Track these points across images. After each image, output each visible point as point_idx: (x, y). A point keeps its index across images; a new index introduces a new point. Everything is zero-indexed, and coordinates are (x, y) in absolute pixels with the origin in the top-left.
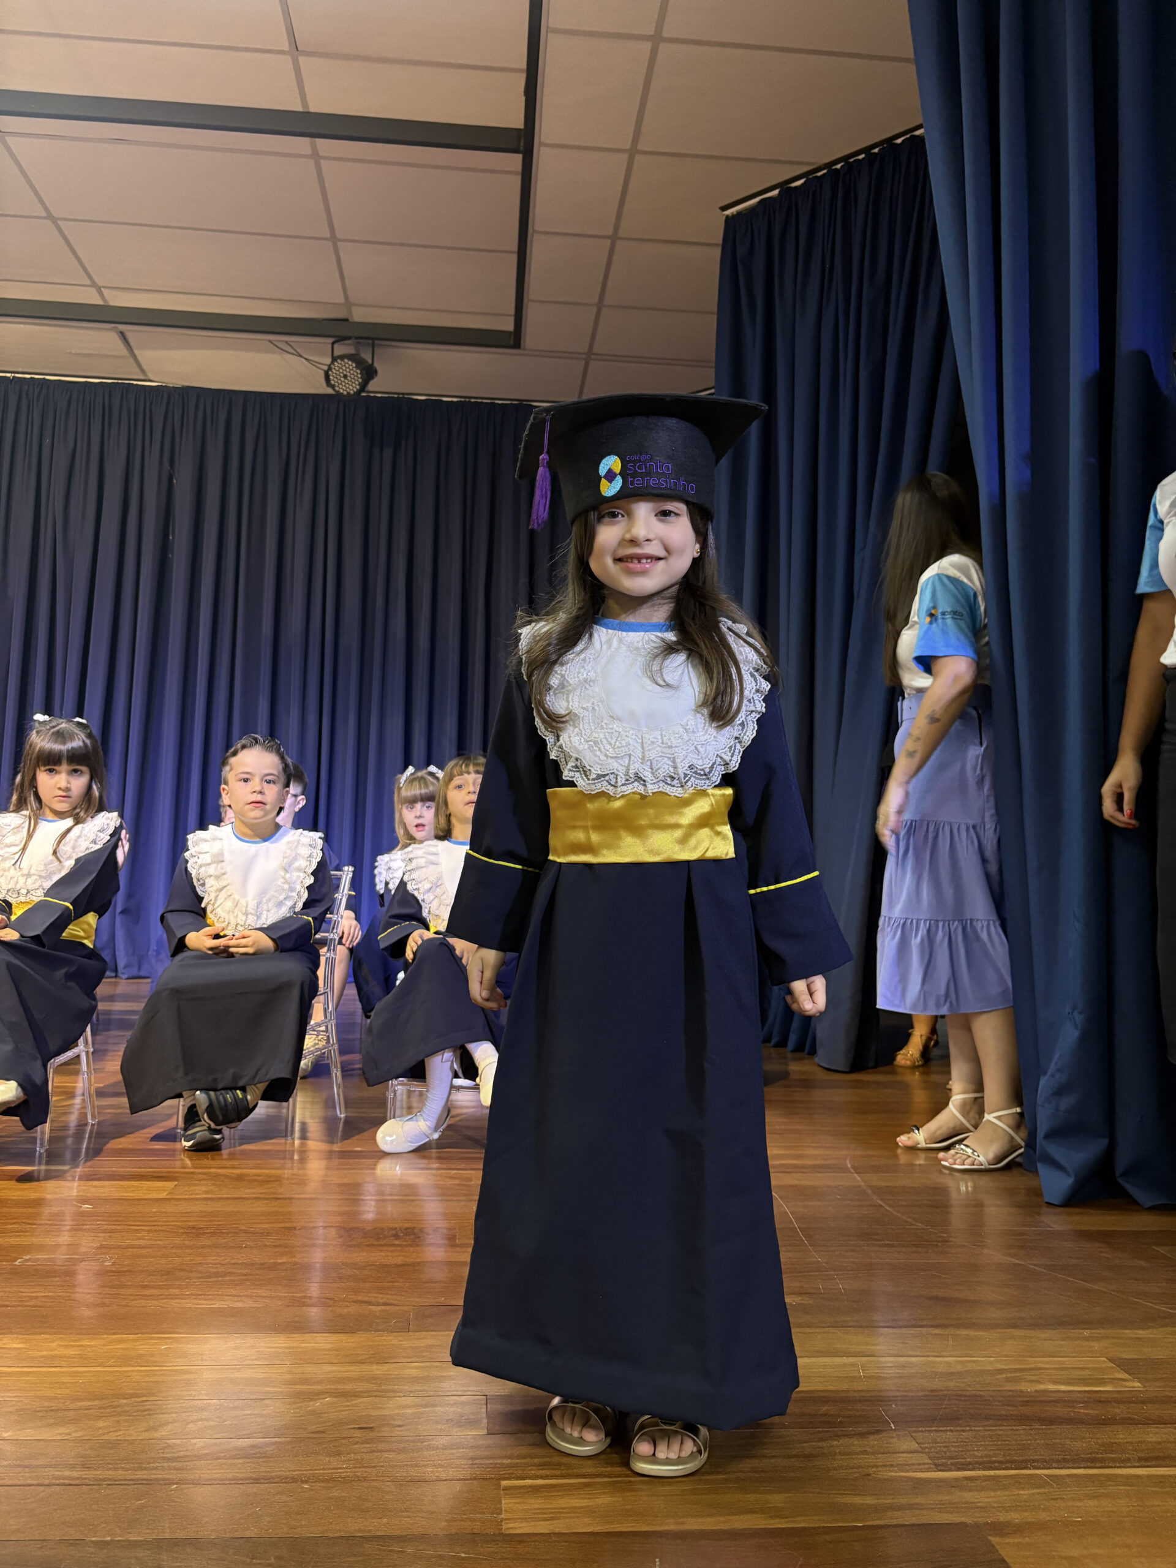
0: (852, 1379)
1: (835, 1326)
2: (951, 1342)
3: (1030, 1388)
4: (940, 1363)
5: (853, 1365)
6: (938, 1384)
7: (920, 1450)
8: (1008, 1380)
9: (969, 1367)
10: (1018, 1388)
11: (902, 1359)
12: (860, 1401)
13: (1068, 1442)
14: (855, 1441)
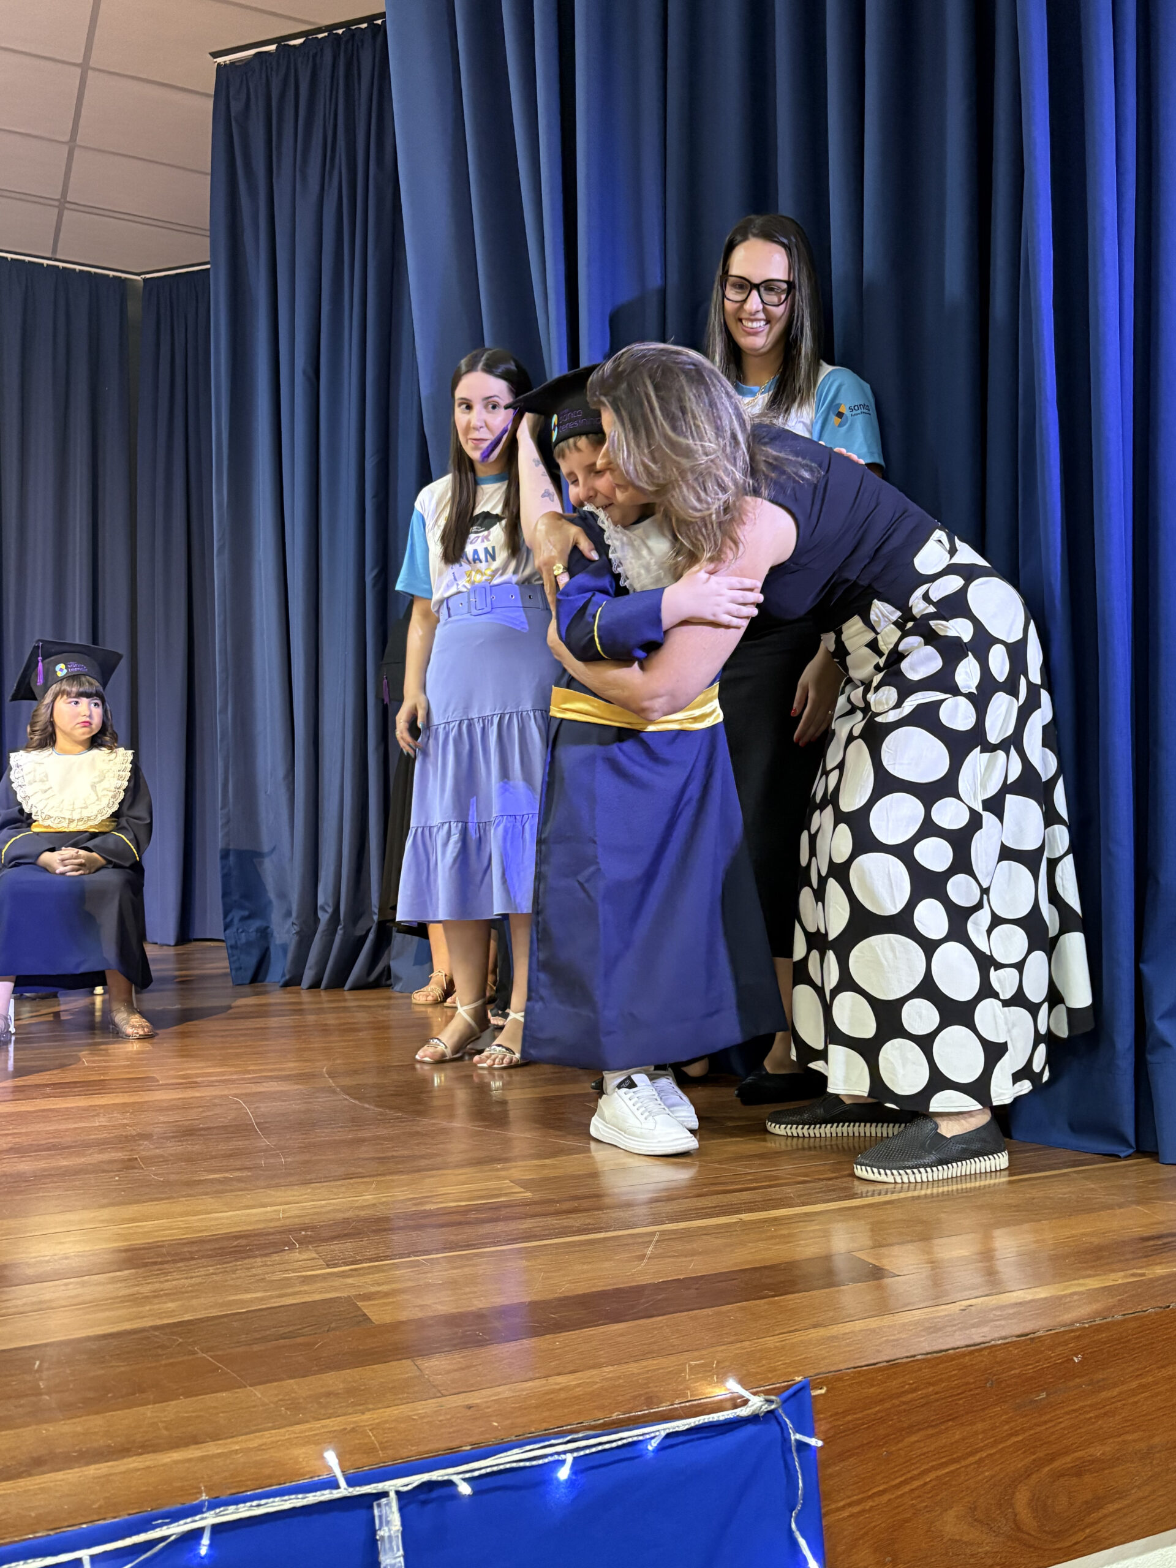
0: (271, 1220)
1: (268, 1187)
2: (374, 1186)
3: (433, 1207)
4: (357, 1201)
5: (275, 1211)
6: (349, 1214)
7: (316, 1256)
8: (415, 1205)
9: (384, 1199)
10: (423, 1208)
11: (323, 1202)
12: (273, 1234)
13: (452, 1237)
14: (259, 1260)
